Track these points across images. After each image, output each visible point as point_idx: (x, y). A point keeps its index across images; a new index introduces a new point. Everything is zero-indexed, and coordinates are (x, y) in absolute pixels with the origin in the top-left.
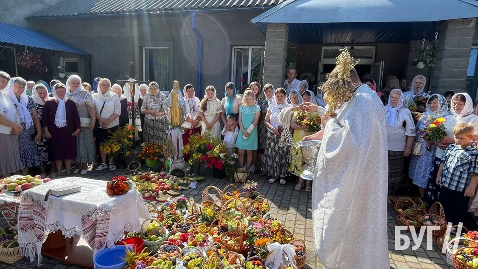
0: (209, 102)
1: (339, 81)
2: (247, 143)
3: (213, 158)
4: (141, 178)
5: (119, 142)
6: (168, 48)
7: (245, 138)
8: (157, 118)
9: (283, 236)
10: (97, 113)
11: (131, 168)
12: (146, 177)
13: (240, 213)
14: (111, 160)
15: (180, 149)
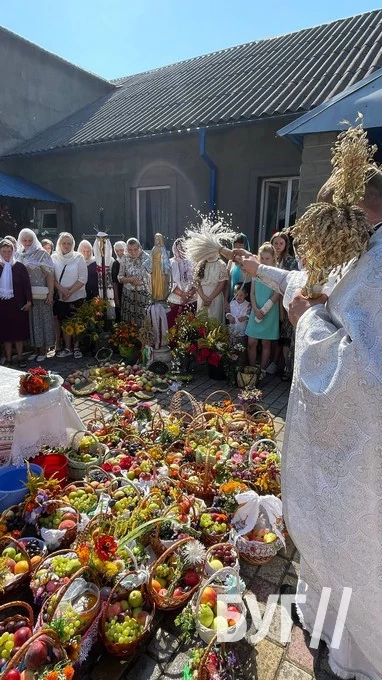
0: (208, 265)
1: (334, 209)
2: (261, 329)
3: (205, 349)
4: (107, 372)
5: (85, 321)
6: (168, 187)
7: (258, 321)
8: (139, 289)
9: (273, 481)
10: (55, 280)
11: (100, 357)
12: (113, 371)
13: (221, 436)
14: (77, 344)
15: (164, 334)
